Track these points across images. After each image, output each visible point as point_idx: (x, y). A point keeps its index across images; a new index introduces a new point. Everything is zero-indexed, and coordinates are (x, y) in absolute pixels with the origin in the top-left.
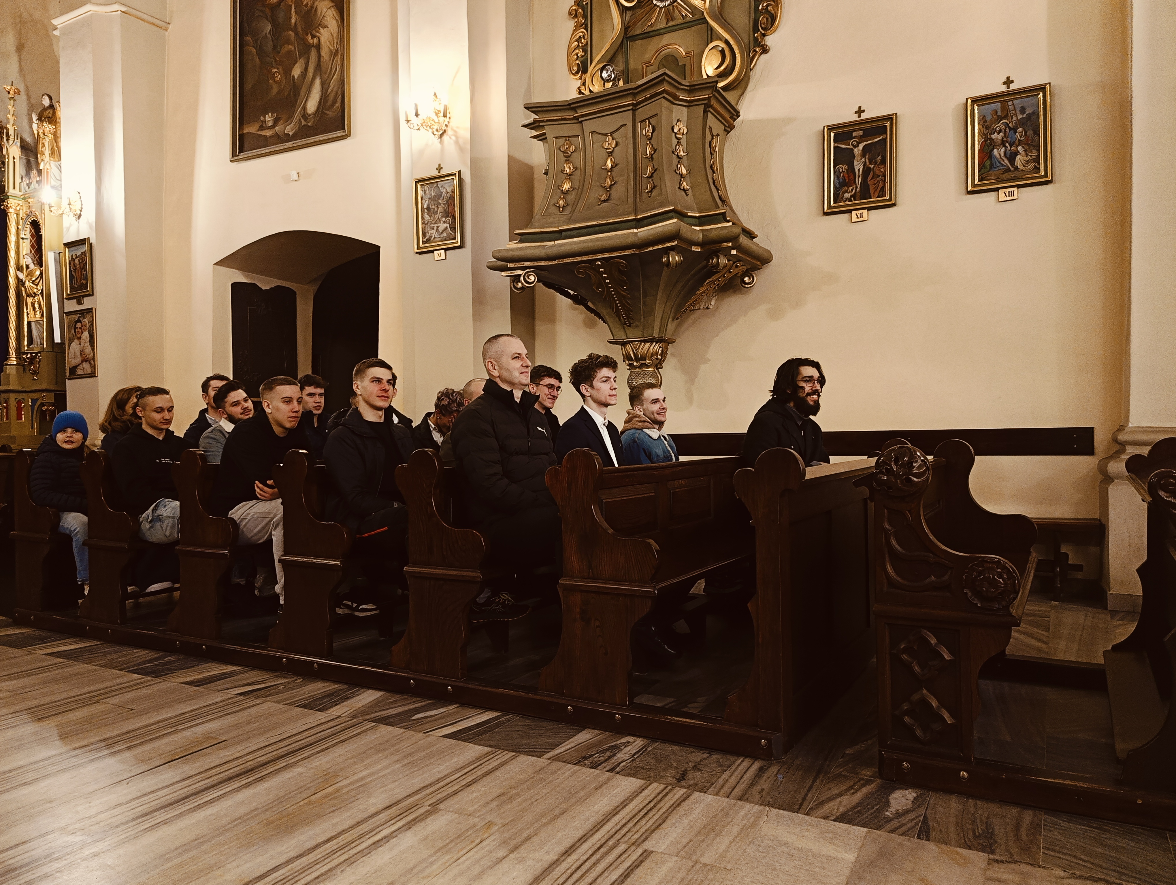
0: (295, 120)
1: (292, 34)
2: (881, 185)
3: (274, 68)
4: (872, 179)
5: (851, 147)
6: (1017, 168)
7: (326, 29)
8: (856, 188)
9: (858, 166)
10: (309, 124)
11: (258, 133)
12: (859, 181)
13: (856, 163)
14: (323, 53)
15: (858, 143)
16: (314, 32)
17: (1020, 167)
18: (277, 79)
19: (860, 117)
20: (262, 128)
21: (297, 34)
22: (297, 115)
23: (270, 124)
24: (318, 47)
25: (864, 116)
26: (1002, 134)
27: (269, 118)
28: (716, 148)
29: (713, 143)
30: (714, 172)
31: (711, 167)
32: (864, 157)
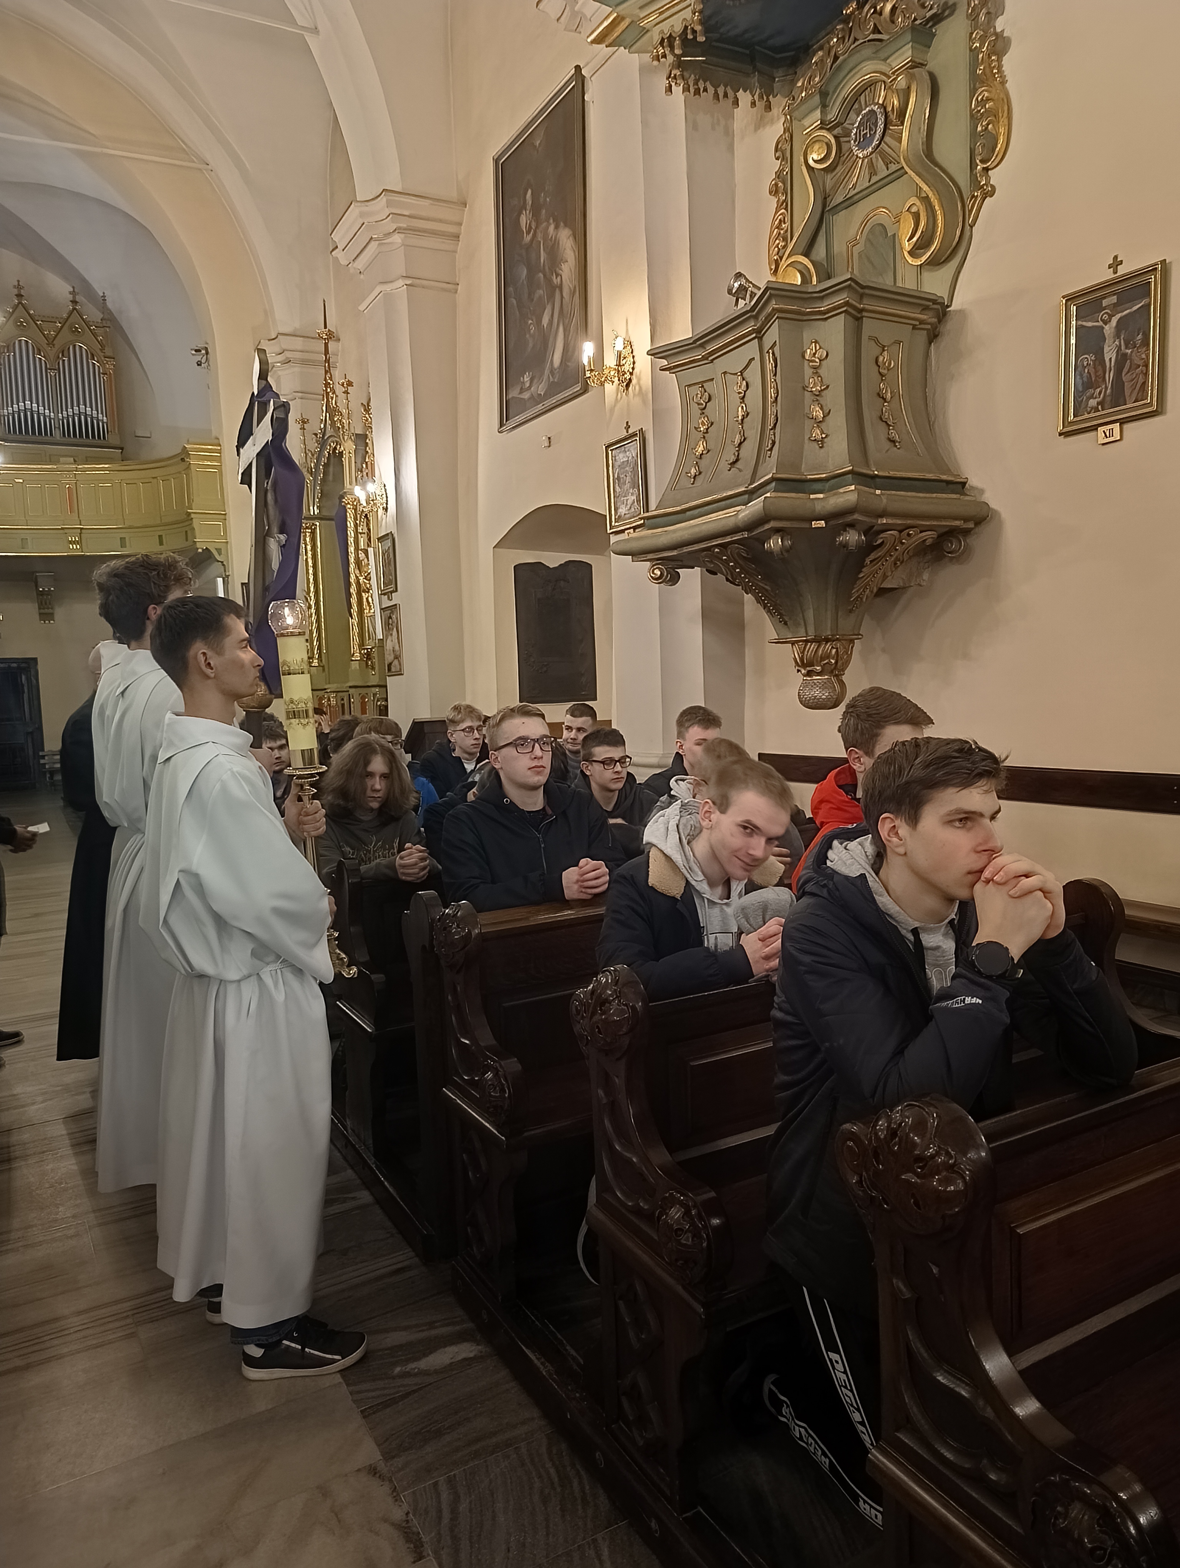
0: (545, 377)
1: (541, 275)
2: (1141, 381)
3: (530, 319)
4: (1128, 372)
5: (1101, 323)
7: (566, 264)
8: (1106, 388)
9: (1110, 354)
10: (556, 380)
11: (520, 396)
12: (1110, 376)
13: (1106, 349)
14: (564, 295)
15: (1111, 316)
16: (557, 269)
18: (532, 331)
19: (1115, 272)
20: (522, 391)
21: (545, 276)
22: (547, 372)
23: (527, 385)
24: (561, 287)
25: (1122, 270)
27: (526, 378)
28: (890, 364)
29: (881, 359)
30: (885, 400)
31: (879, 394)
32: (1119, 337)
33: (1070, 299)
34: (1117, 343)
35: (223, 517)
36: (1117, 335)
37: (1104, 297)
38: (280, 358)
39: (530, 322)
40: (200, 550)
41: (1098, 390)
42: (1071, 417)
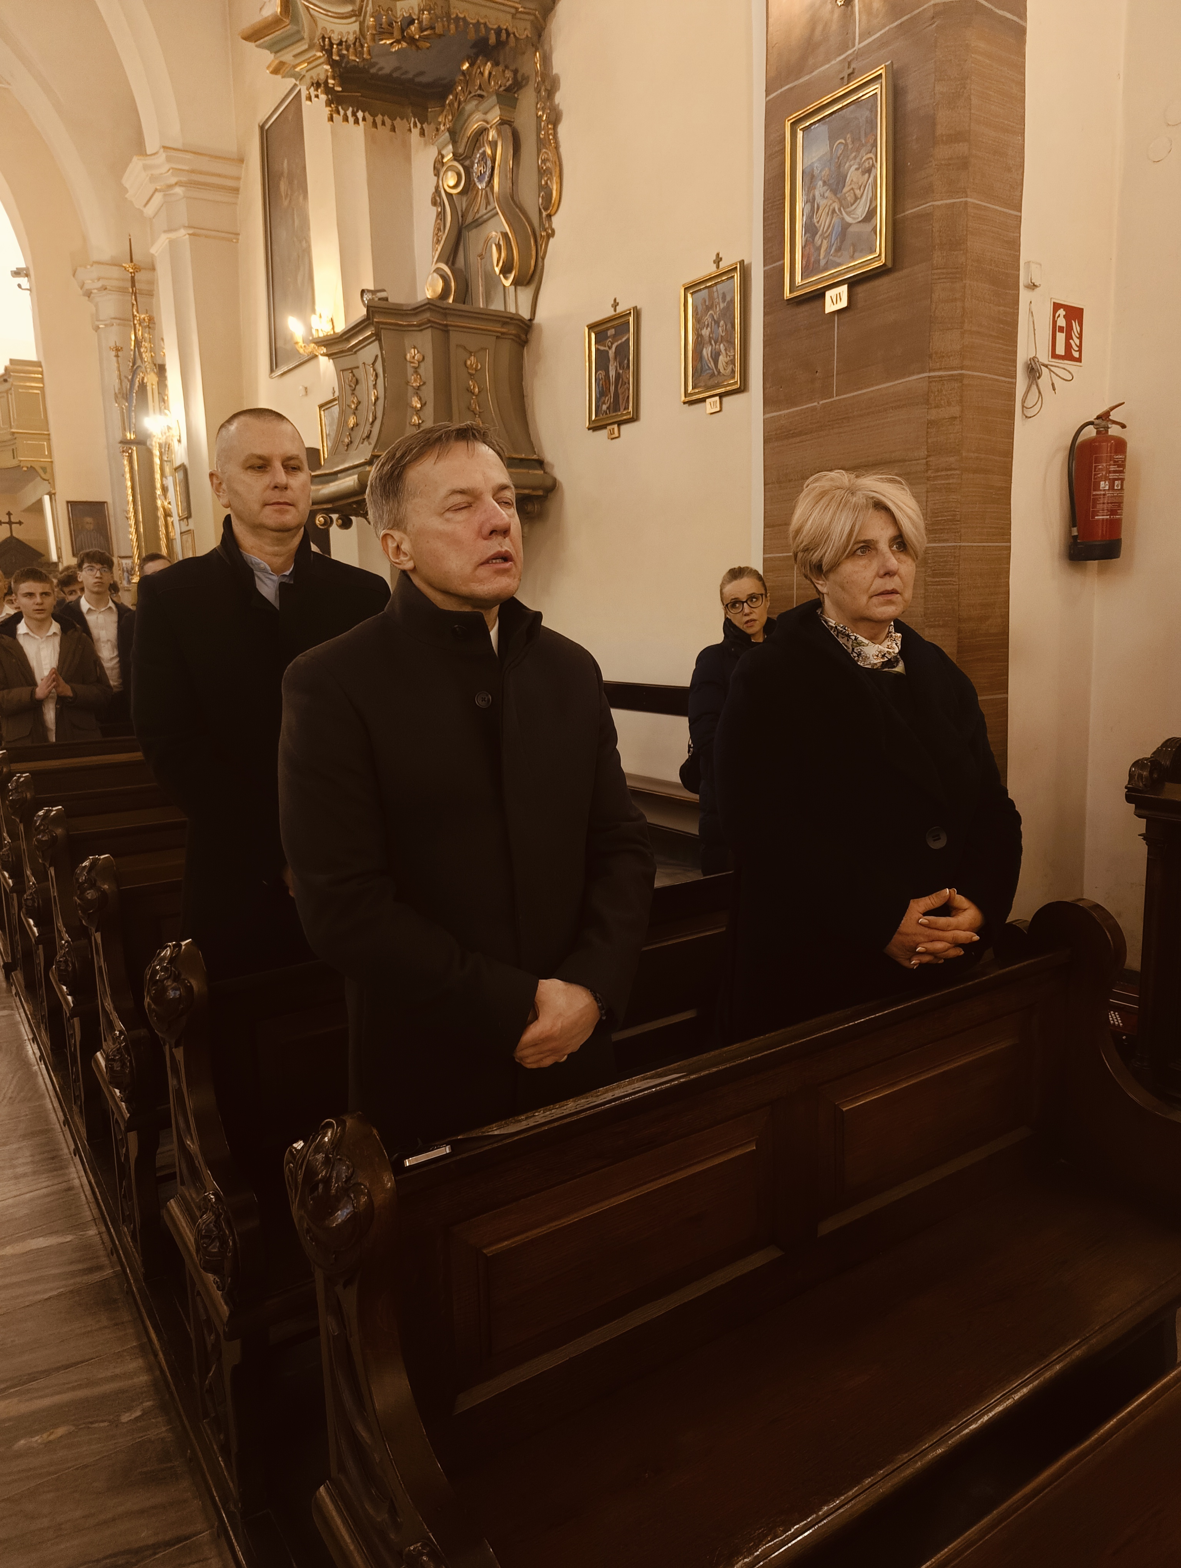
2: (627, 394)
3: (289, 277)
4: (621, 387)
5: (607, 348)
6: (719, 372)
8: (611, 397)
9: (612, 373)
11: (284, 347)
12: (612, 388)
13: (610, 368)
15: (612, 344)
16: (306, 236)
17: (722, 371)
18: (291, 289)
19: (615, 311)
21: (298, 240)
26: (709, 329)
28: (477, 366)
29: (469, 363)
30: (473, 394)
31: (468, 390)
32: (616, 360)
33: (591, 327)
34: (615, 364)
35: (47, 437)
36: (615, 358)
37: (608, 329)
38: (99, 284)
39: (289, 279)
40: (25, 469)
41: (607, 398)
42: (594, 417)
